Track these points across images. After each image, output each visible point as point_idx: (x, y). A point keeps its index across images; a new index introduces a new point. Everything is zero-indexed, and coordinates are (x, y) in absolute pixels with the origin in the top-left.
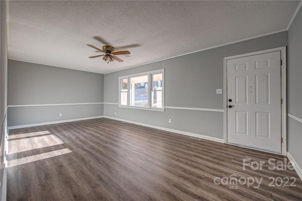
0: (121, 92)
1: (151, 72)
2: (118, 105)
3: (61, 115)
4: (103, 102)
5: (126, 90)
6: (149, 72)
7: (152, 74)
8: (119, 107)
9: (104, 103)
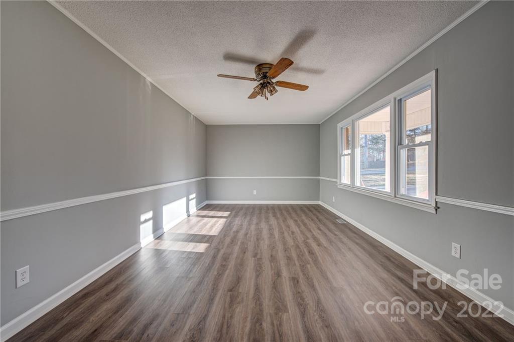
0: (342, 155)
1: (398, 94)
2: (337, 182)
3: (255, 192)
4: (319, 176)
5: (349, 151)
6: (391, 97)
7: (400, 100)
8: (339, 187)
9: (320, 178)
